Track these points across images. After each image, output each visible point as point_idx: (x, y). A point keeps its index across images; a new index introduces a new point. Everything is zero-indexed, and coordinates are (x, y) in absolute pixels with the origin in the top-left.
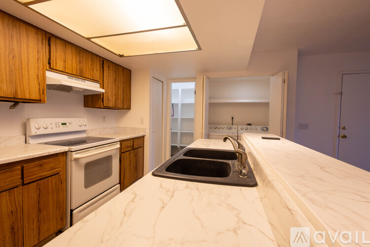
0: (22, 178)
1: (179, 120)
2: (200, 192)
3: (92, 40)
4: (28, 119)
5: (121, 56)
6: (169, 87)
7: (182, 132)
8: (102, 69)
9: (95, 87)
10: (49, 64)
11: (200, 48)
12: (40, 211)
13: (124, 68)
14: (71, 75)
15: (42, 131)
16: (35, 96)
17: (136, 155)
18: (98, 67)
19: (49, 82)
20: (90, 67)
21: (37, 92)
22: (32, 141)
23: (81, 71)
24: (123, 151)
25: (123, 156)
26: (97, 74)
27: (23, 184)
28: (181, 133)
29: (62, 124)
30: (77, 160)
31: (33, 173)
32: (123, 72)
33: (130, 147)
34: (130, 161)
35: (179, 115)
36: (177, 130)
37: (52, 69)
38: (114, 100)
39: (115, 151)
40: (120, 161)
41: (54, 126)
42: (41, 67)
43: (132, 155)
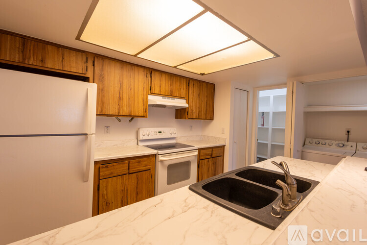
0: (129, 169)
1: (270, 131)
2: (212, 216)
3: (177, 67)
4: (139, 128)
5: (203, 74)
6: (255, 96)
7: (273, 143)
8: (188, 87)
9: (181, 103)
10: (151, 90)
11: (277, 56)
12: (137, 193)
13: (207, 83)
14: (164, 96)
15: (146, 137)
16: (141, 114)
17: (215, 164)
18: (185, 86)
19: (150, 103)
20: (178, 87)
21: (143, 111)
22: (141, 144)
23: (172, 92)
24: (201, 158)
25: (201, 163)
26: (183, 92)
27: (129, 174)
28: (272, 145)
29: (159, 132)
30: (162, 161)
31: (135, 167)
32: (207, 86)
33: (208, 155)
34: (208, 168)
35: (270, 125)
36: (267, 141)
37: (152, 94)
38: (197, 112)
39: (194, 158)
40: (198, 167)
41: (153, 133)
42: (145, 93)
43: (210, 163)
